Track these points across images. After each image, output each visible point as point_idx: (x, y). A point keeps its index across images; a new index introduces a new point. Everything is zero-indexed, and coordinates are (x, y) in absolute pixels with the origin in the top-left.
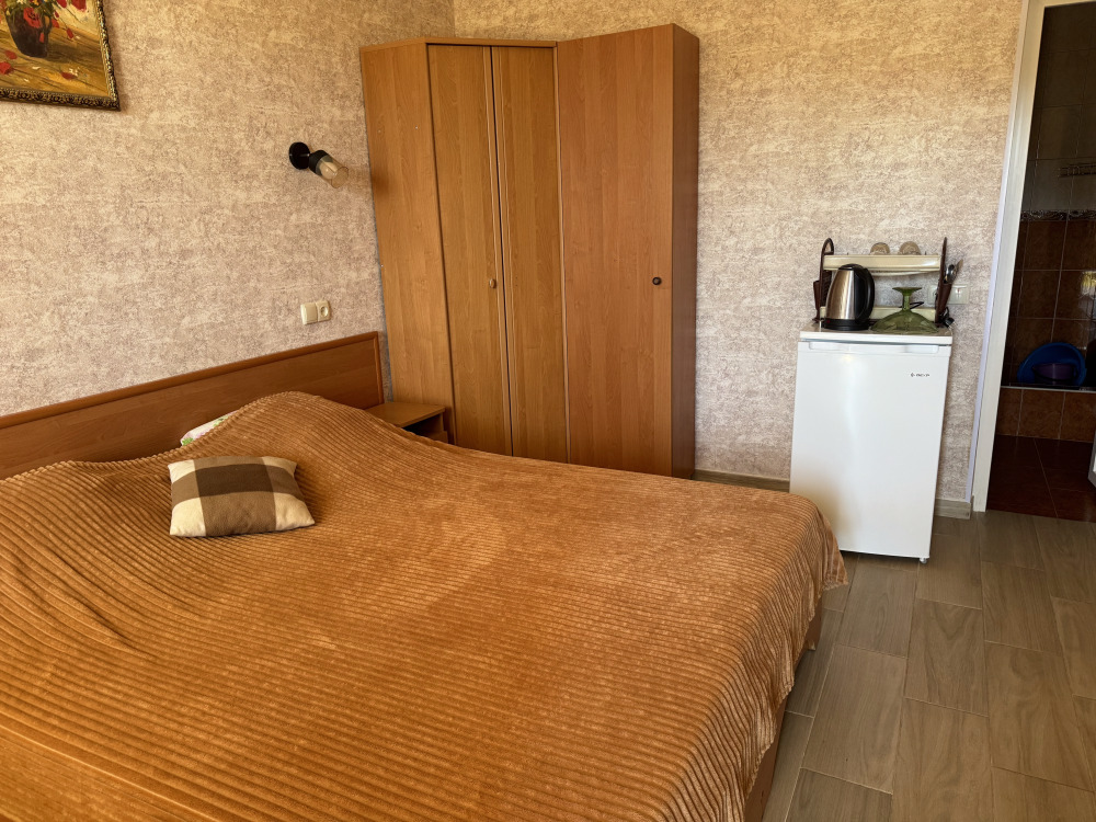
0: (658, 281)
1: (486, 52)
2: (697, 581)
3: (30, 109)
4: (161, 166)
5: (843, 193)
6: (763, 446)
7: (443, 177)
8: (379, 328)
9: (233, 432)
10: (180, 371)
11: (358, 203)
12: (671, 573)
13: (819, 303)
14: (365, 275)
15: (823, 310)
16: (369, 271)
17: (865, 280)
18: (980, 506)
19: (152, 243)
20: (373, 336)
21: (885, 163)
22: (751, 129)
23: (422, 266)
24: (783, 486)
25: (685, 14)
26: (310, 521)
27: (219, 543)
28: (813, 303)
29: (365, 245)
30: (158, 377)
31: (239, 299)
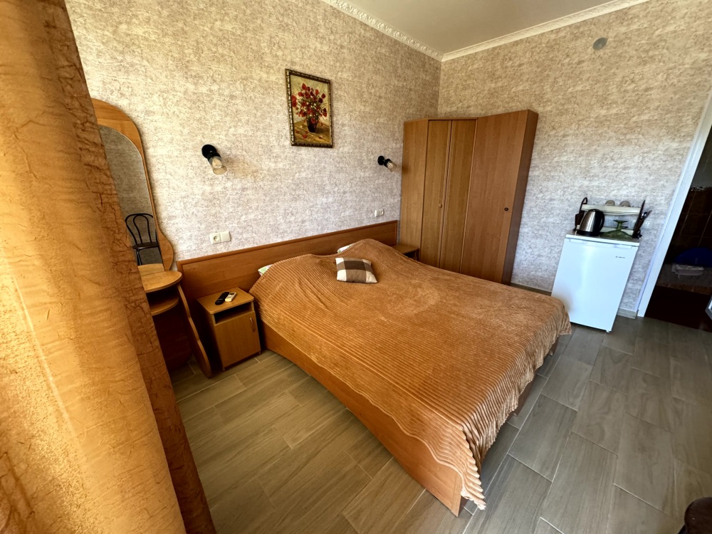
0: (507, 209)
1: (450, 122)
2: (510, 322)
3: (310, 148)
4: (341, 165)
5: (596, 179)
6: (542, 277)
7: (428, 167)
8: (398, 219)
9: (353, 250)
10: (340, 229)
11: (397, 176)
12: (500, 318)
13: (577, 222)
14: (396, 201)
15: (578, 227)
16: (398, 199)
17: (600, 216)
18: (642, 314)
19: (336, 189)
20: (396, 222)
21: (619, 167)
22: (556, 151)
23: (416, 198)
24: (549, 294)
25: (534, 104)
26: (376, 281)
27: (350, 284)
28: (574, 223)
29: (397, 190)
30: (333, 231)
31: (358, 207)
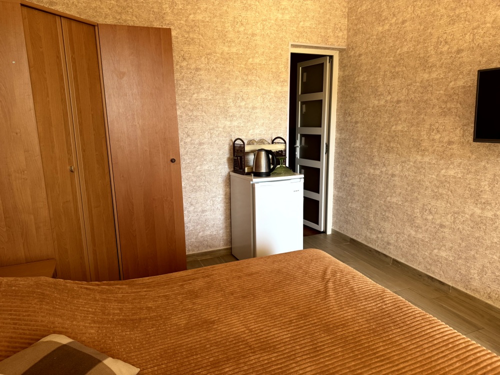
0: (174, 161)
1: (58, 19)
5: (235, 118)
22: (193, 87)
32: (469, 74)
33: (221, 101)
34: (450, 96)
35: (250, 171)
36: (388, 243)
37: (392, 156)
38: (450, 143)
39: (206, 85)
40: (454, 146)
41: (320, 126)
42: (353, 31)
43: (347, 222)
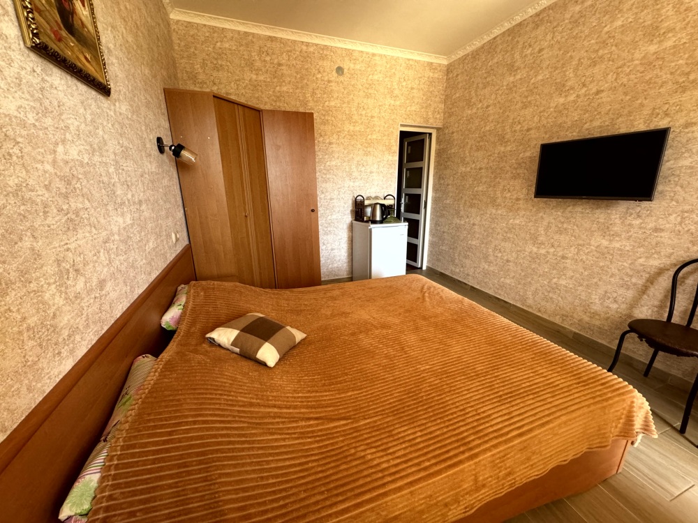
0: (313, 211)
1: (236, 106)
32: (534, 147)
33: (347, 167)
34: (520, 164)
35: (368, 219)
36: (468, 275)
37: (474, 210)
38: (518, 199)
39: (336, 155)
40: (521, 202)
41: (420, 187)
42: (449, 114)
43: (438, 260)
